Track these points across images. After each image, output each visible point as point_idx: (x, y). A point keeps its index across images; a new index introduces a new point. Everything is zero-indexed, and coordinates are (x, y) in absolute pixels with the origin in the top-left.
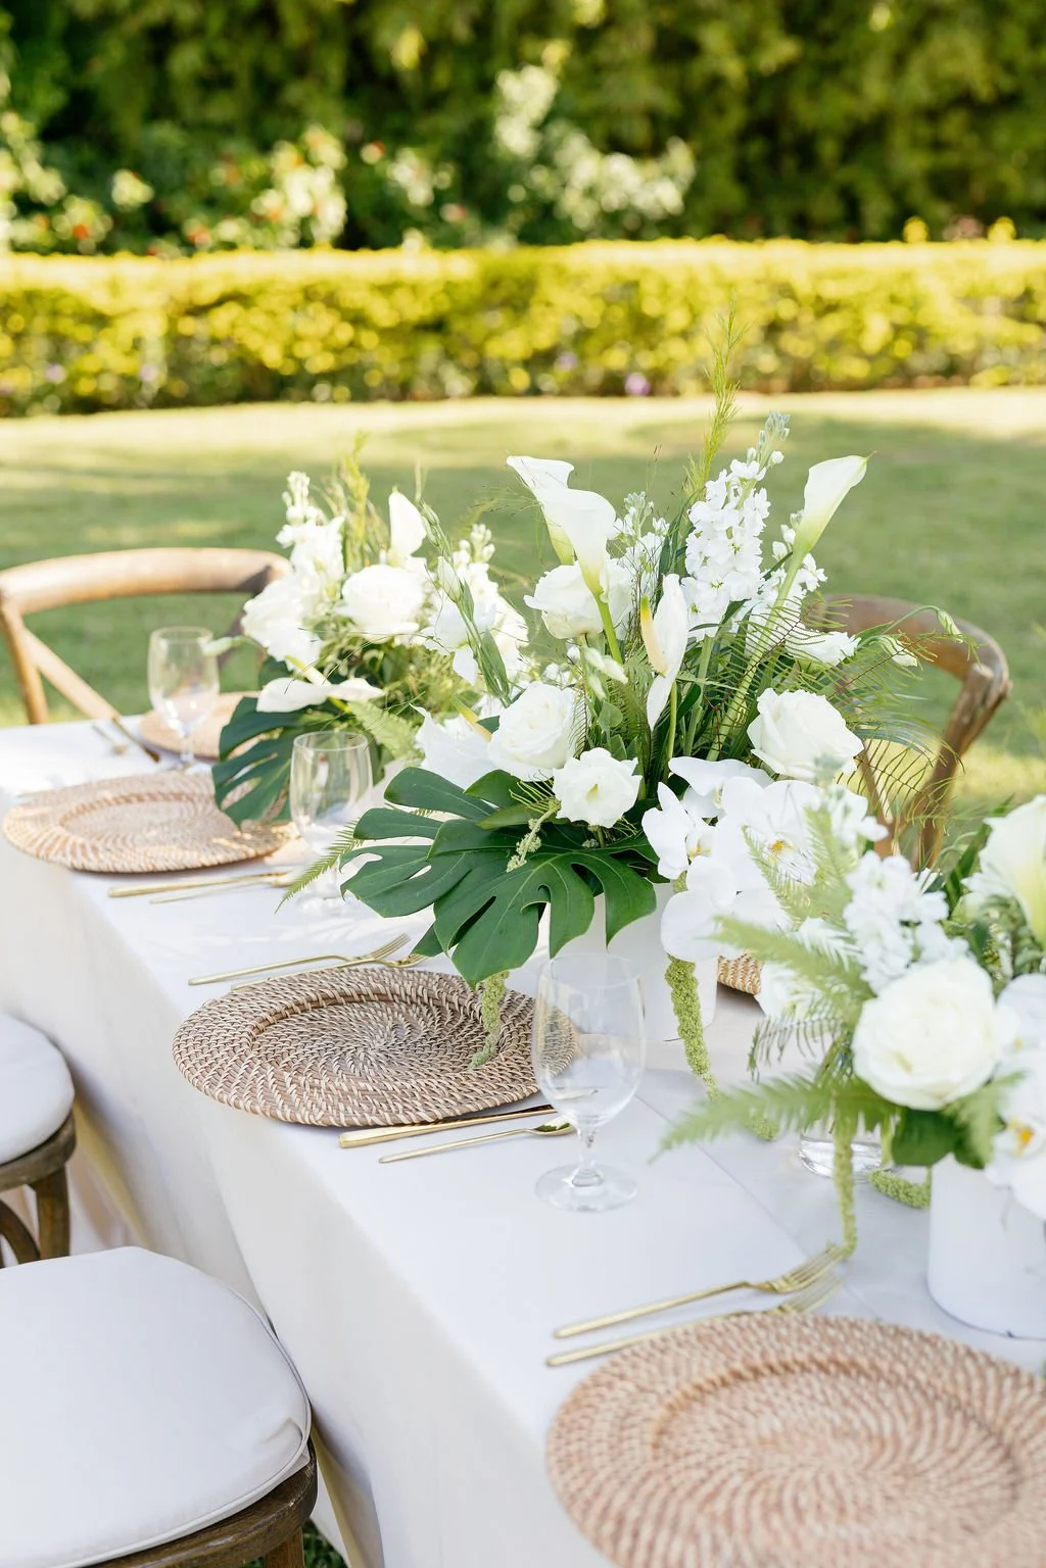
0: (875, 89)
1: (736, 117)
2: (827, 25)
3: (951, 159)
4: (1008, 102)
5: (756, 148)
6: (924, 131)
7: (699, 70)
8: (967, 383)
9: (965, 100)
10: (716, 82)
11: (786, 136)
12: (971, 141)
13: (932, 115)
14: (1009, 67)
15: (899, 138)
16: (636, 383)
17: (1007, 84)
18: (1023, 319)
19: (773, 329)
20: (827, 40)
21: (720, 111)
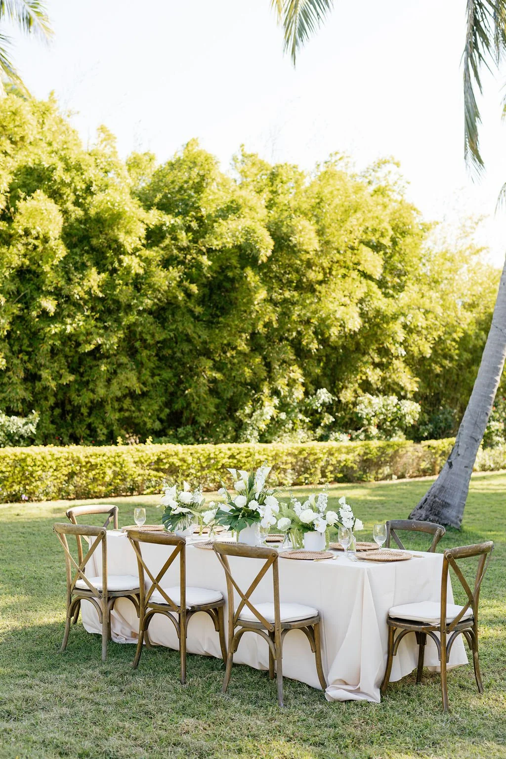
0: (101, 391)
1: (52, 401)
2: (82, 370)
3: (127, 414)
4: (144, 394)
5: (57, 411)
6: (116, 405)
7: (38, 385)
8: (140, 494)
9: (131, 394)
10: (46, 388)
11: (68, 407)
12: (133, 408)
13: (118, 399)
14: (144, 384)
15: (108, 408)
16: (24, 497)
17: (145, 389)
18: (157, 470)
19: (71, 475)
20: (82, 375)
21: (46, 399)
